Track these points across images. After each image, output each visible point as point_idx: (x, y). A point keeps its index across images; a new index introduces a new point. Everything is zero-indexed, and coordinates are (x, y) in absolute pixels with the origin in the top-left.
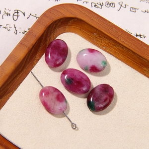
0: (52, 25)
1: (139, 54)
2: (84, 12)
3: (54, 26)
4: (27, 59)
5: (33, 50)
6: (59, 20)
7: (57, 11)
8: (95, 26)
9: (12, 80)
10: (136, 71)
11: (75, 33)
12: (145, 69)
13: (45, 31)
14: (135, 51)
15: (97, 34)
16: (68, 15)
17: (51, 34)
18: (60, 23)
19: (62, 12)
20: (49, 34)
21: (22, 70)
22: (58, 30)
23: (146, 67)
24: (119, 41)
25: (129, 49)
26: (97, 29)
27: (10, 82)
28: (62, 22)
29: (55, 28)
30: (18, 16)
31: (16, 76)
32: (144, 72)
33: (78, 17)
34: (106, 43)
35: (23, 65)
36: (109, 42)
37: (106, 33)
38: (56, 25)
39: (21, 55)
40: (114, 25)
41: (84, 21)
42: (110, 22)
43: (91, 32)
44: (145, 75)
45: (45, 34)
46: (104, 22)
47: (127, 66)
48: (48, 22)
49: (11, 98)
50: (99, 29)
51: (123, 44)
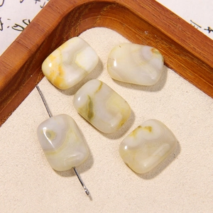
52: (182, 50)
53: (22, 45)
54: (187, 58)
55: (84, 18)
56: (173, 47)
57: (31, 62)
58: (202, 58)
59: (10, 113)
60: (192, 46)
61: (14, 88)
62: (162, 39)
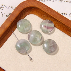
0: (23, 11)
1: (66, 25)
2: (39, 4)
3: (24, 11)
4: (11, 27)
5: (14, 23)
6: (27, 8)
7: (26, 3)
8: (45, 11)
9: (3, 38)
10: (65, 34)
11: (35, 14)
12: (69, 32)
13: (20, 13)
14: (64, 24)
15: (46, 15)
16: (31, 5)
17: (23, 15)
18: (27, 10)
19: (28, 4)
20: (22, 15)
21: (8, 33)
22: (26, 13)
23: (70, 32)
24: (56, 19)
25: (61, 23)
26: (46, 13)
27: (2, 39)
28: (28, 9)
29: (25, 12)
30: (3, 8)
31: (5, 36)
32: (69, 34)
33: (36, 6)
34: (50, 20)
35: (8, 30)
36: (52, 19)
37: (50, 15)
38: (25, 10)
39: (8, 25)
40: (54, 11)
41: (39, 9)
42: (52, 9)
43: (43, 14)
44: (69, 36)
45: (20, 15)
46: (49, 9)
47: (61, 31)
48: (21, 9)
49: (2, 46)
50: (47, 12)
51: (58, 20)
52: (55, 20)
53: (9, 20)
54: (57, 22)
55: (27, 12)
56: (53, 19)
57: (12, 25)
58: (61, 22)
59: (6, 40)
60: (58, 18)
61: (7, 33)
62: (49, 17)
